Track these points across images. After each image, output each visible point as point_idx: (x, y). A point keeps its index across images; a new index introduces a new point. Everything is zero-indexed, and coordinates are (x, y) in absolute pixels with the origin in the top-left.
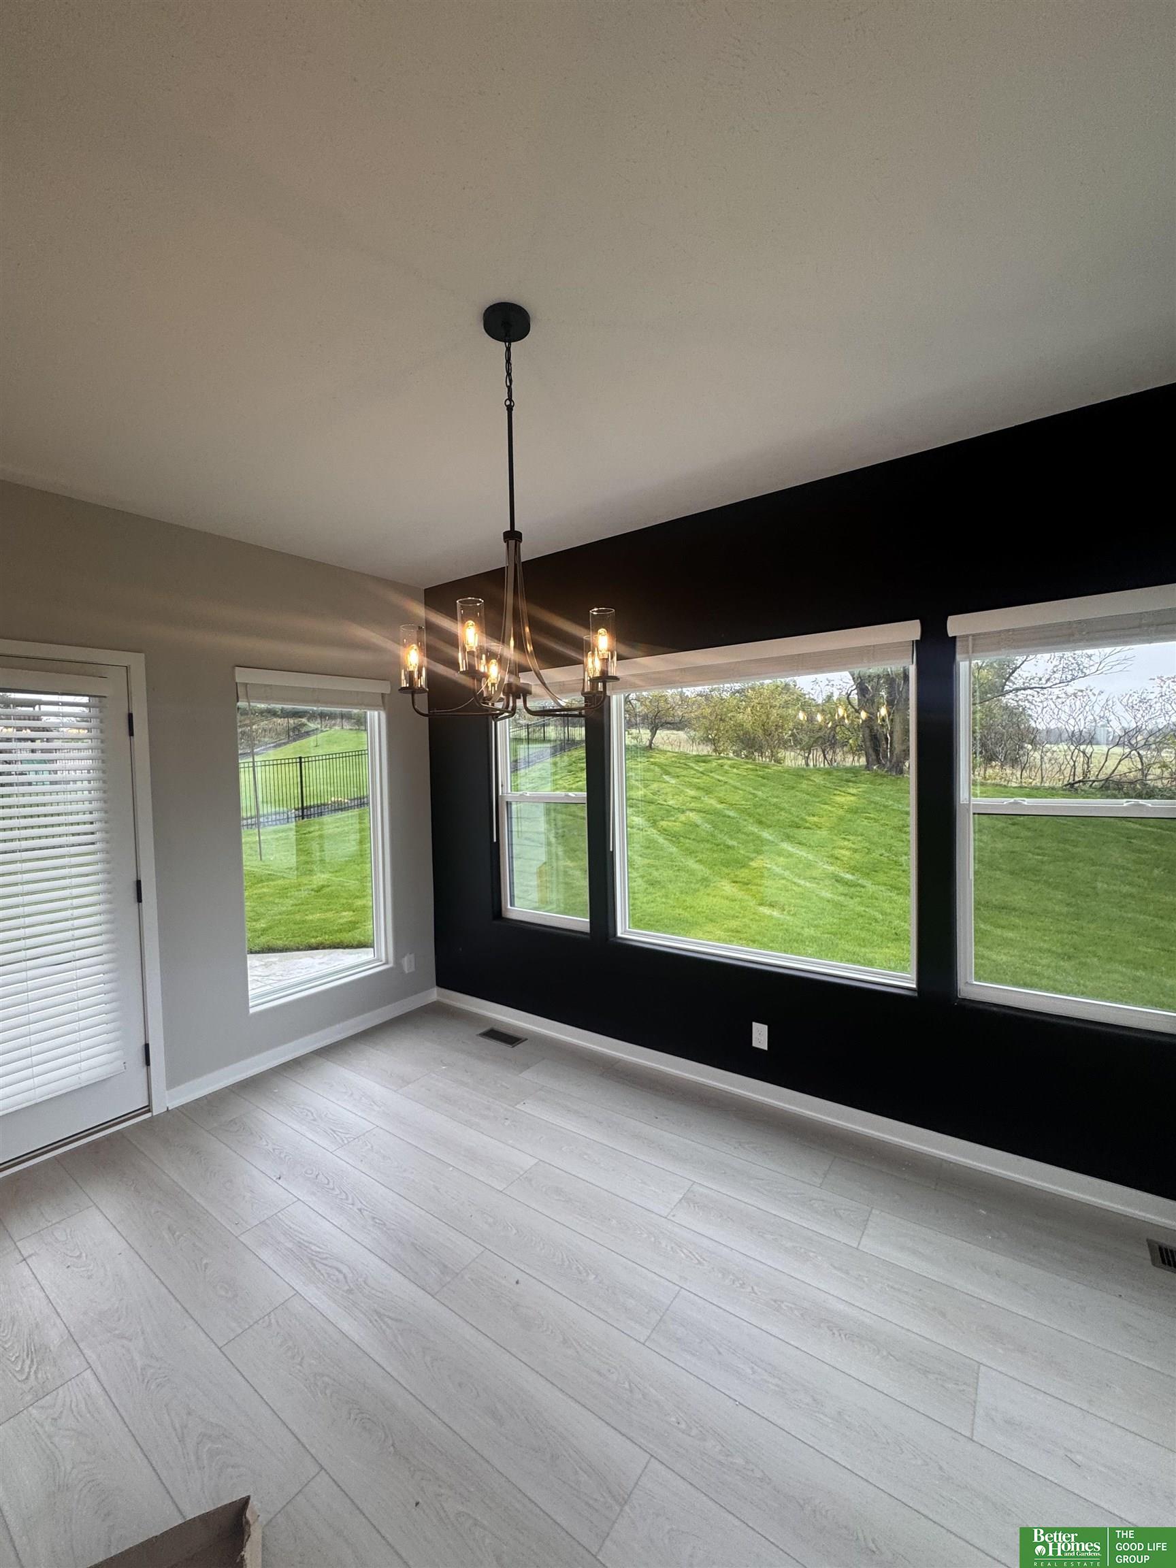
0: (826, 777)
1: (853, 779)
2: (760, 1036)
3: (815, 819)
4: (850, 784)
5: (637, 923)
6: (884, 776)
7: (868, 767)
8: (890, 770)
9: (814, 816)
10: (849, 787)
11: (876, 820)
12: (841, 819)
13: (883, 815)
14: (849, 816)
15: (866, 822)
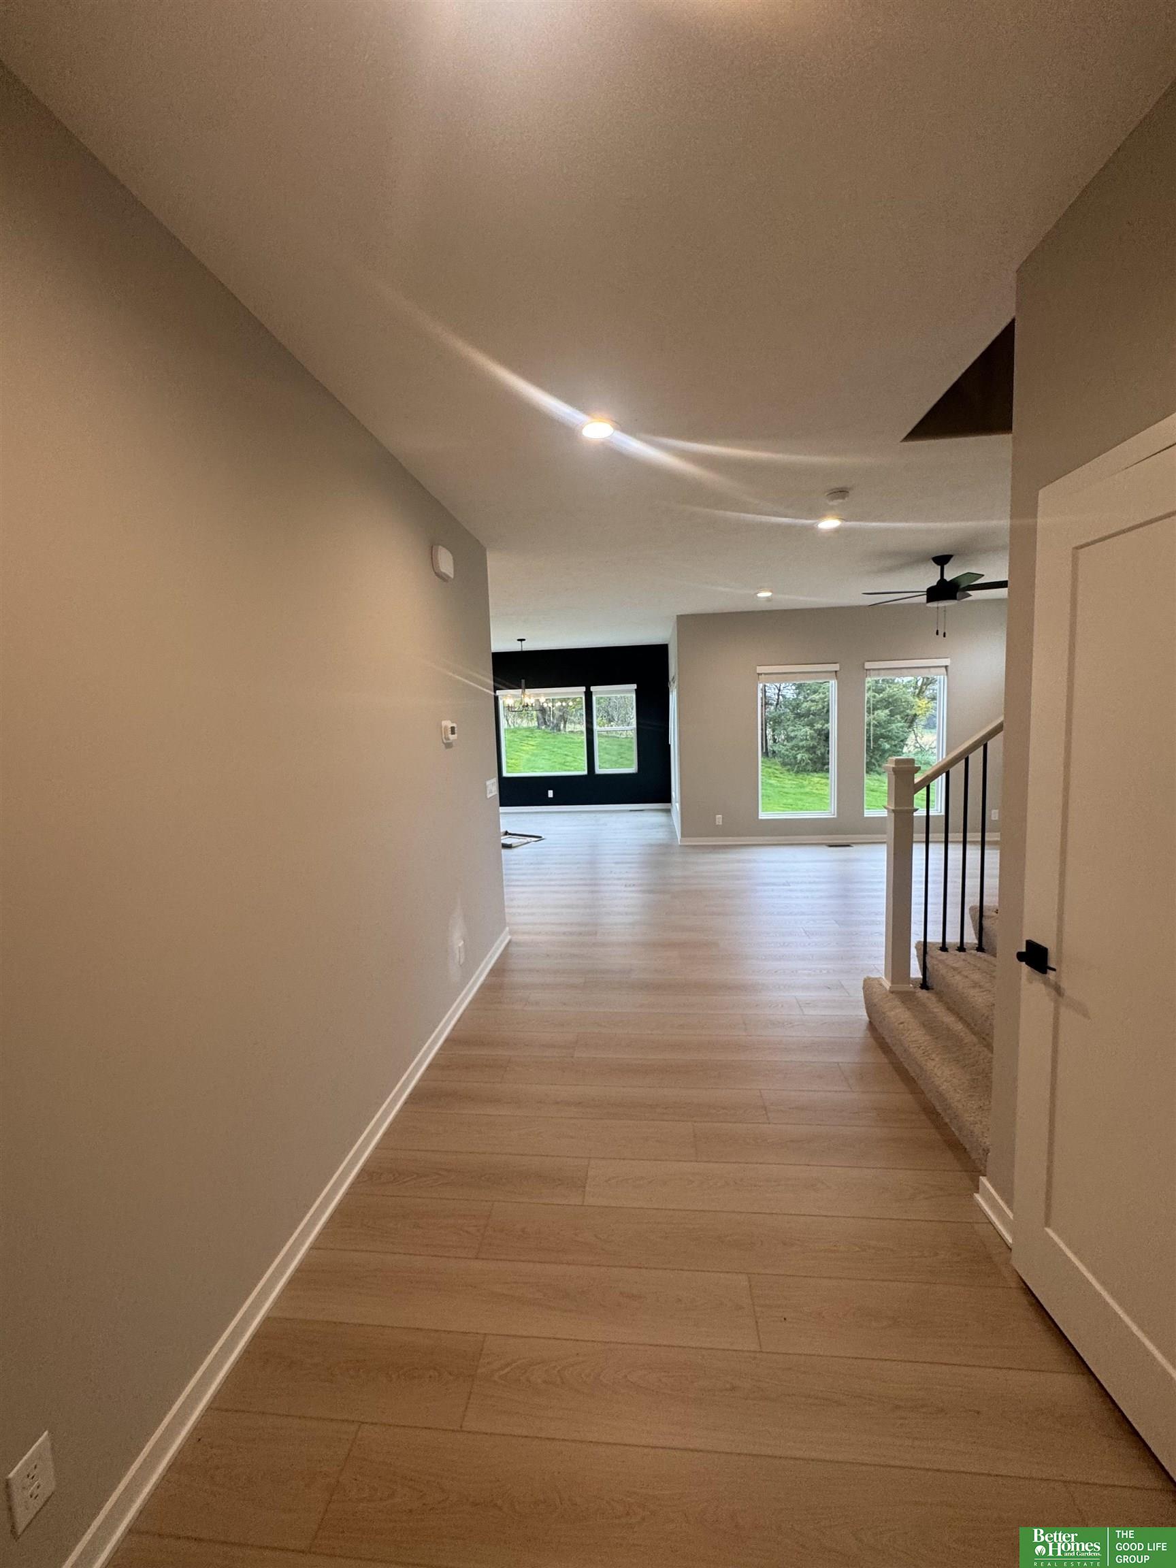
0: (512, 734)
1: (531, 735)
2: (551, 794)
3: (513, 761)
4: (530, 739)
5: (507, 772)
6: (550, 733)
7: (538, 727)
8: (553, 729)
9: (512, 759)
10: (529, 740)
11: (550, 760)
12: (529, 760)
13: (553, 756)
14: (533, 758)
15: (543, 761)
